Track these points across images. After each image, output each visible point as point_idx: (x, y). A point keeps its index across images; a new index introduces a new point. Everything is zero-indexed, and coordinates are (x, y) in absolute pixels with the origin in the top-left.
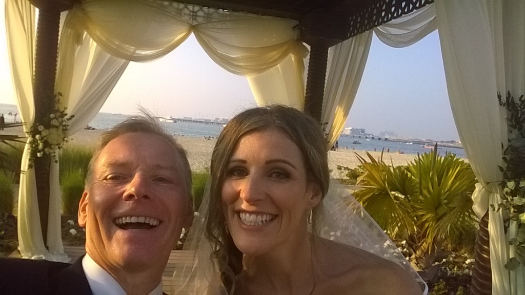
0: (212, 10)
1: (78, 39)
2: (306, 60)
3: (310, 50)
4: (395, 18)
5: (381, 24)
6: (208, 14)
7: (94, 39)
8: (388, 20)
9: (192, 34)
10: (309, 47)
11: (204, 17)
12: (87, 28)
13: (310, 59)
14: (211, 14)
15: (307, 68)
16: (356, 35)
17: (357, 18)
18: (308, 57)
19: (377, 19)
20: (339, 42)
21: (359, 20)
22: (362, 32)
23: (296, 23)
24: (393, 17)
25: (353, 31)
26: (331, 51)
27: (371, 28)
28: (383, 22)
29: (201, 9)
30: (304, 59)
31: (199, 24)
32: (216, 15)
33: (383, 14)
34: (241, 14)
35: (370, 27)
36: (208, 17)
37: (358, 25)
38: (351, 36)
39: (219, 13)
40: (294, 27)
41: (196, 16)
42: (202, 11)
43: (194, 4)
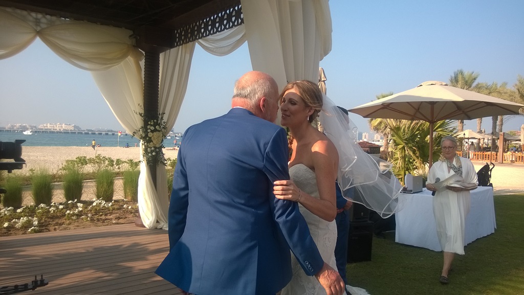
0: (54, 18)
2: (142, 63)
3: (145, 55)
4: (211, 34)
5: (201, 38)
6: (51, 21)
8: (206, 36)
9: (38, 38)
10: (144, 53)
11: (47, 24)
14: (54, 22)
15: (143, 70)
16: (182, 45)
17: (181, 32)
18: (144, 61)
19: (198, 33)
20: (168, 50)
21: (183, 34)
22: (187, 43)
23: (131, 32)
24: (210, 34)
25: (179, 41)
26: (161, 56)
27: (193, 40)
28: (203, 36)
29: (44, 17)
30: (140, 62)
31: (43, 30)
33: (203, 30)
34: (82, 22)
36: (51, 23)
37: (183, 38)
38: (177, 45)
39: (61, 21)
40: (130, 36)
42: (44, 19)
43: (37, 11)
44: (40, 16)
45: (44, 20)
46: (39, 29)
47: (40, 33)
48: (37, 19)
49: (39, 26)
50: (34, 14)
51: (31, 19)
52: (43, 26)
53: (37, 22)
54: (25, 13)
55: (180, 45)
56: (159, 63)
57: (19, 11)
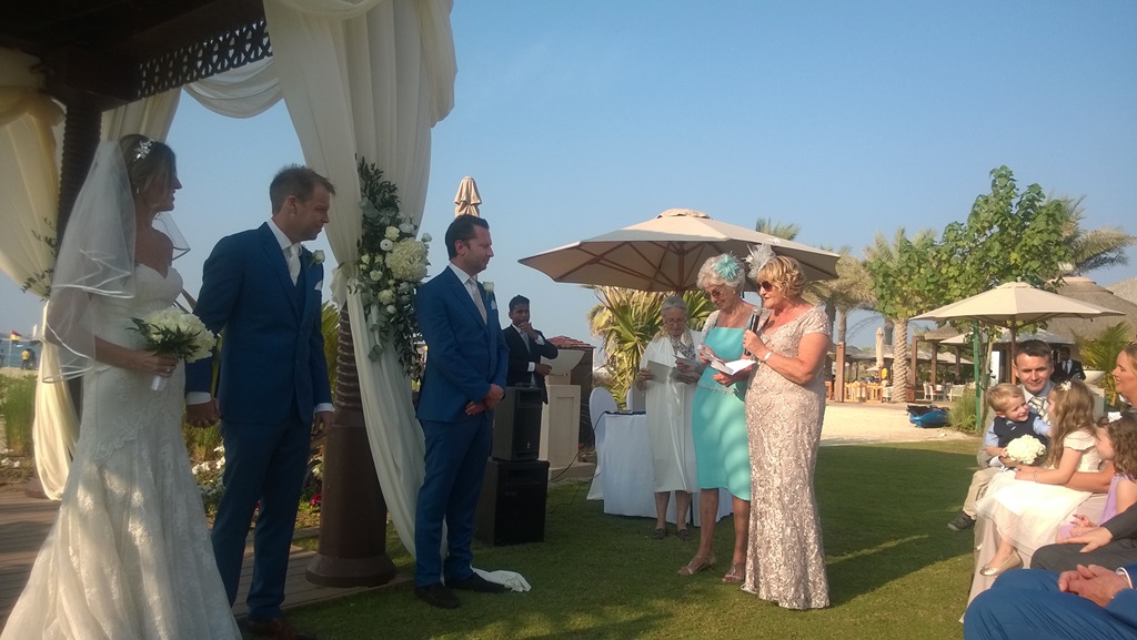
2: (59, 130)
3: (65, 112)
4: (218, 72)
5: (196, 79)
8: (208, 75)
10: (64, 107)
13: (66, 129)
15: (60, 144)
16: (154, 93)
17: (153, 67)
18: (62, 125)
19: (190, 71)
20: (121, 105)
21: (157, 70)
22: (165, 89)
23: (35, 60)
24: (215, 70)
25: (148, 86)
26: (106, 119)
27: (179, 85)
28: (199, 76)
30: (54, 128)
33: (200, 64)
35: (177, 82)
37: (156, 79)
38: (143, 95)
40: (33, 68)
55: (150, 94)
56: (99, 134)
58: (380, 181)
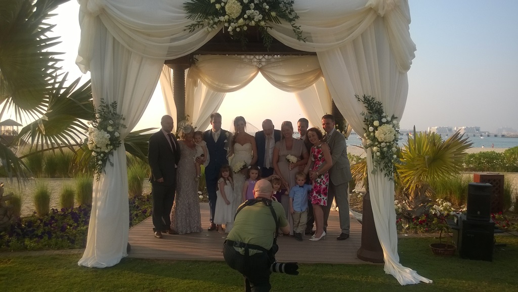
0: (270, 57)
1: (195, 84)
6: (268, 59)
7: (204, 83)
9: (260, 73)
11: (266, 62)
12: (200, 77)
14: (270, 59)
29: (264, 57)
31: (263, 66)
32: (273, 60)
34: (289, 56)
36: (268, 61)
39: (274, 58)
41: (261, 62)
42: (264, 58)
43: (259, 55)
44: (261, 57)
45: (264, 60)
46: (261, 66)
47: (260, 69)
48: (259, 59)
49: (261, 64)
50: (257, 57)
51: (255, 60)
52: (264, 64)
53: (260, 62)
54: (252, 57)
57: (248, 57)
58: (375, 102)
